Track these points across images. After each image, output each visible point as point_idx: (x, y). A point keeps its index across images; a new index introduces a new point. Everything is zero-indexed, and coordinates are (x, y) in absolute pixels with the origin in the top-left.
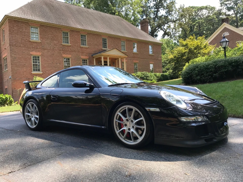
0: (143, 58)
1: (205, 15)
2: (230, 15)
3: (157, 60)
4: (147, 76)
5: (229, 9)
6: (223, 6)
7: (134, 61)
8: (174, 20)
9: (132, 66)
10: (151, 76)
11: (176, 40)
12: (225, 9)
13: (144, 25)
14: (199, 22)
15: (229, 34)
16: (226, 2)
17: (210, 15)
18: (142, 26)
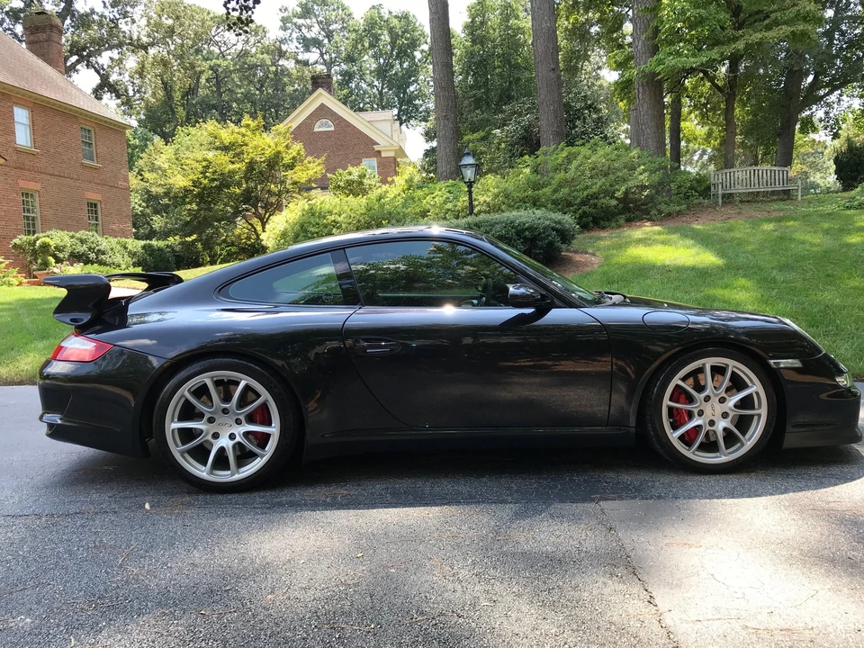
0: (60, 176)
1: (234, 47)
2: (310, 63)
3: (114, 190)
4: (99, 250)
5: (308, 44)
6: (290, 31)
7: (23, 184)
8: (139, 39)
9: (11, 204)
10: (112, 249)
11: (133, 117)
12: (295, 40)
13: (42, 36)
14: (219, 66)
15: (333, 129)
16: (299, 18)
17: (248, 48)
18: (32, 38)
